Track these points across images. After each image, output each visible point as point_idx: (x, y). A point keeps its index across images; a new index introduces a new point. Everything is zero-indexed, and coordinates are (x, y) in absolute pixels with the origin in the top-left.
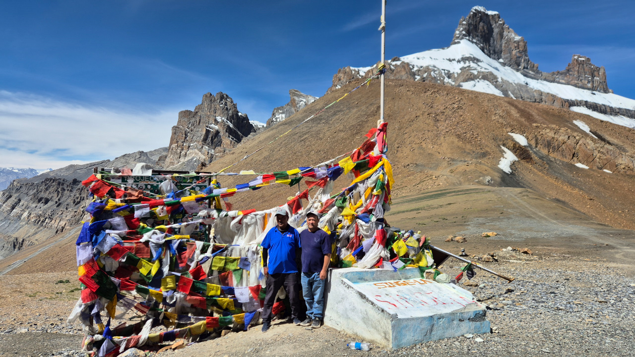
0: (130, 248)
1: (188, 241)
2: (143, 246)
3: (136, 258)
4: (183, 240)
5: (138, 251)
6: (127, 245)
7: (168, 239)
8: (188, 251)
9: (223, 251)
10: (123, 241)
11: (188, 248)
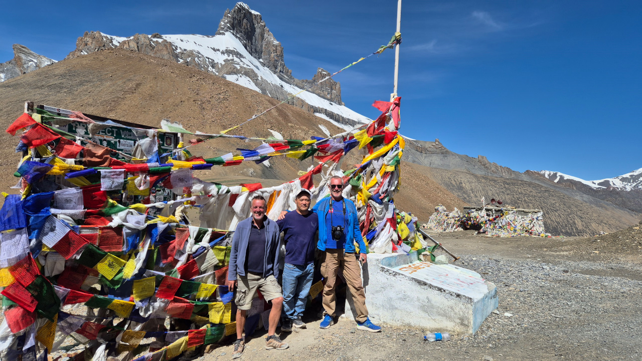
0: (90, 238)
1: (178, 226)
2: (113, 233)
3: (100, 252)
4: (172, 224)
5: (104, 240)
6: (85, 232)
7: (150, 222)
8: (177, 240)
9: (223, 239)
10: (80, 226)
11: (176, 236)
